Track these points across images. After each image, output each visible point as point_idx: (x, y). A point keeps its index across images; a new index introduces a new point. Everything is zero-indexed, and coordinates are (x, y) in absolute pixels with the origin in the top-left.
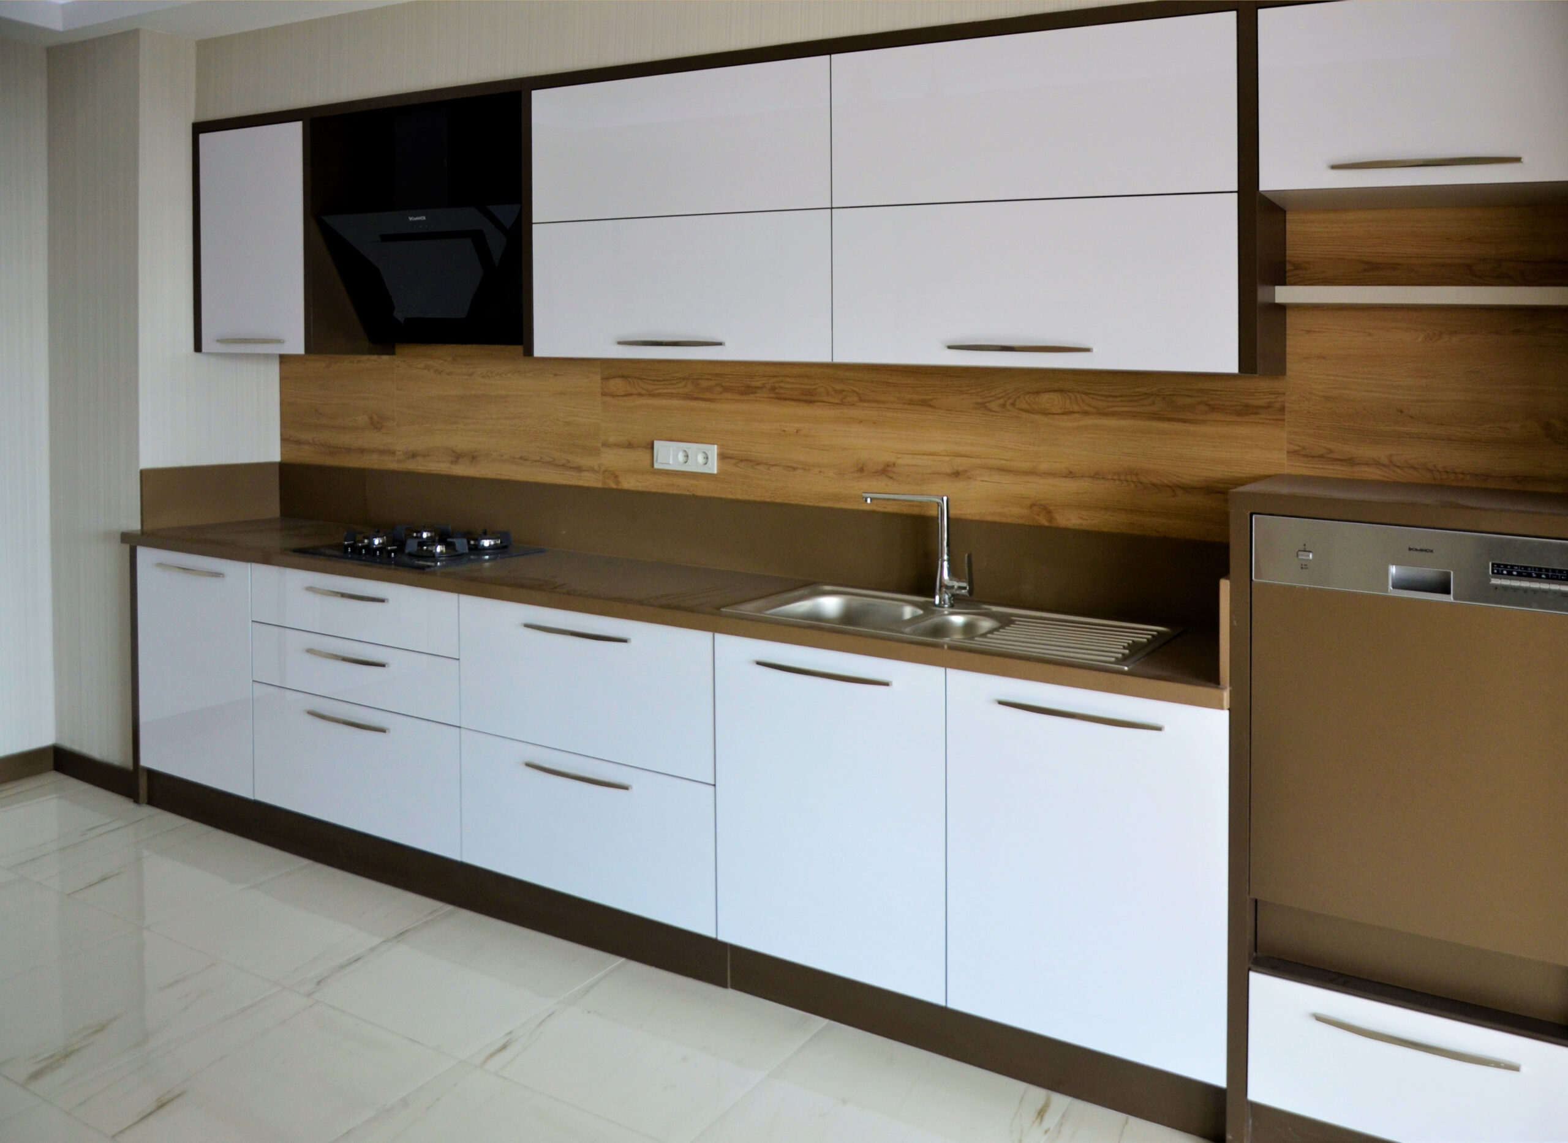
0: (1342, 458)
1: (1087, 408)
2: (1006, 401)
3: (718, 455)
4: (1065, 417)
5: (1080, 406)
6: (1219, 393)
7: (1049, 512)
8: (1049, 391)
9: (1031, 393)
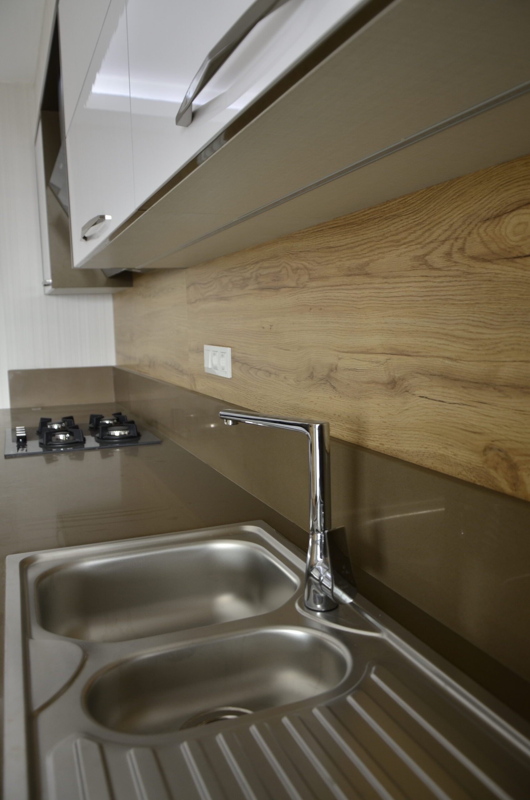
3: (231, 358)
8: (519, 208)
9: (488, 219)
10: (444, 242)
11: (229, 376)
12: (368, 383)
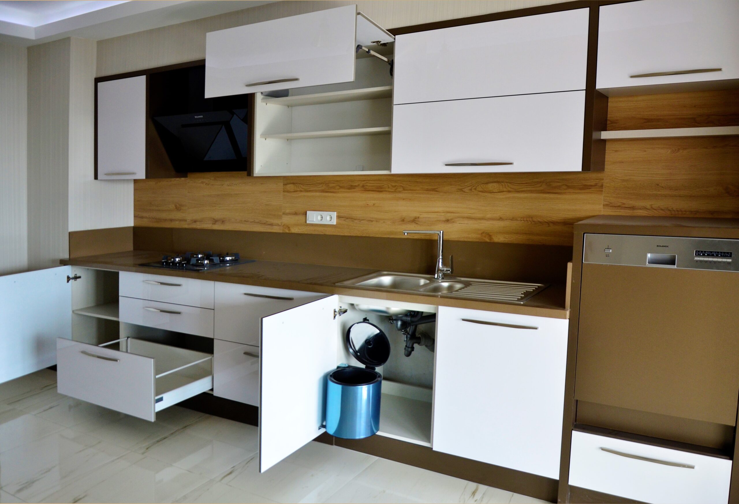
0: (629, 207)
2: (472, 188)
3: (336, 216)
4: (499, 194)
5: (507, 188)
6: (572, 180)
7: (490, 236)
8: (492, 182)
9: (484, 183)
10: (469, 186)
11: (335, 224)
12: (435, 221)
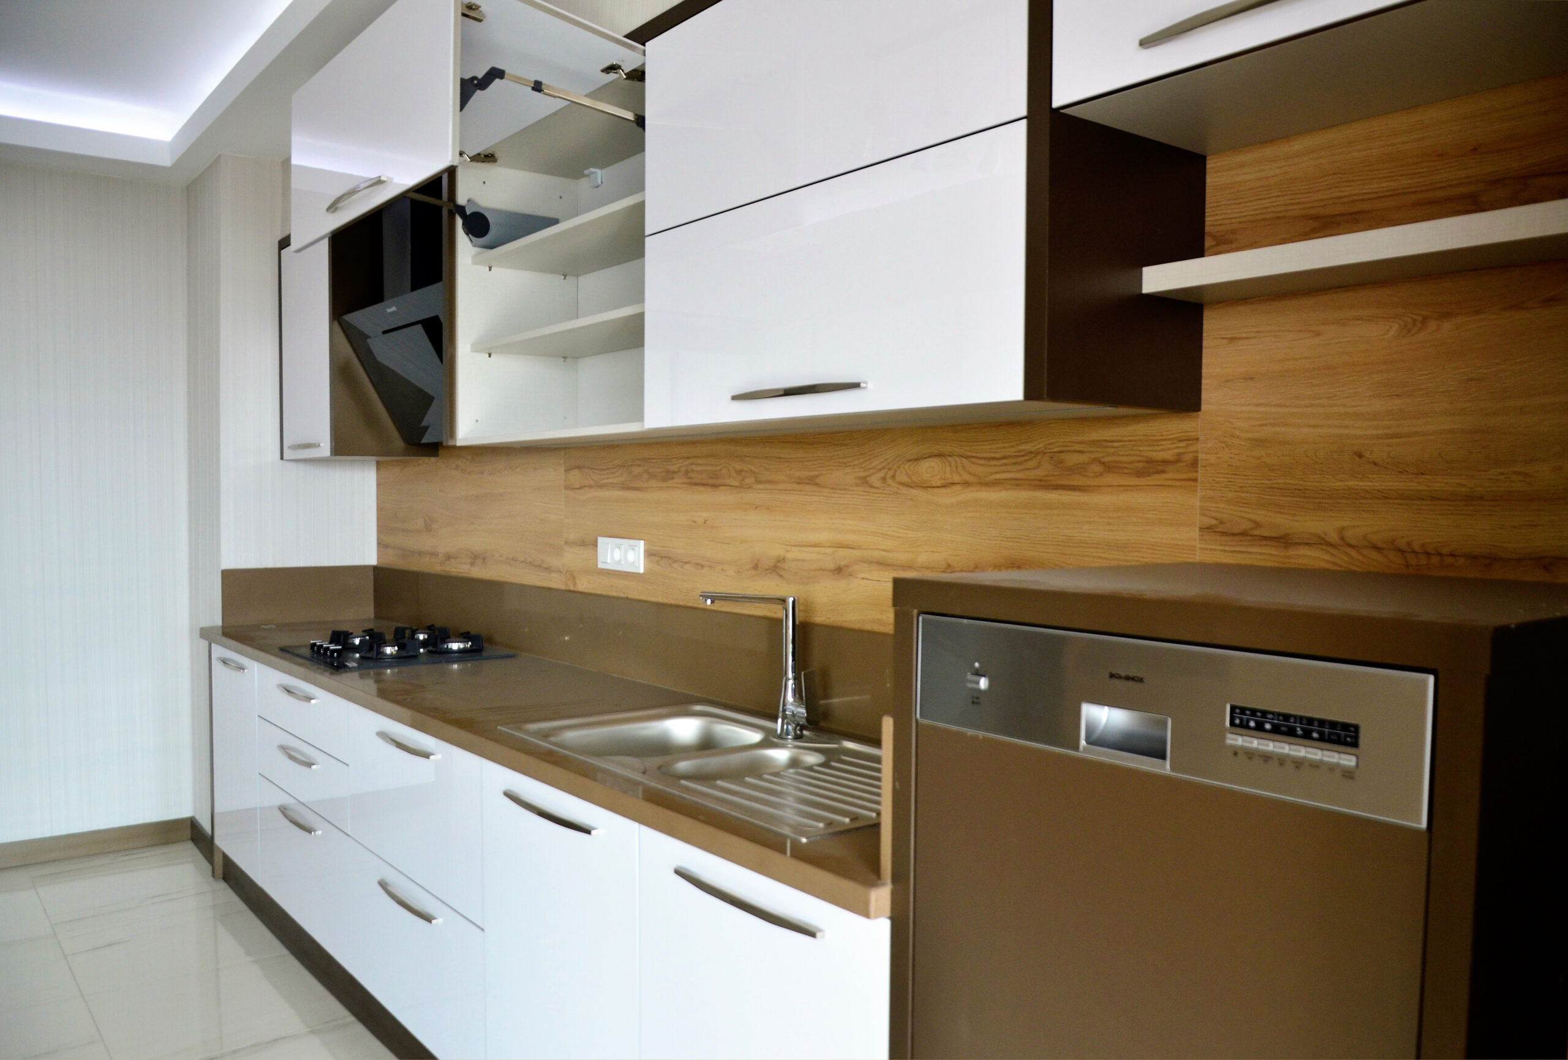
1: (966, 477)
2: (886, 473)
3: (645, 552)
6: (1116, 444)
8: (929, 457)
9: (911, 460)
10: (880, 470)
11: (642, 571)
12: (815, 570)
